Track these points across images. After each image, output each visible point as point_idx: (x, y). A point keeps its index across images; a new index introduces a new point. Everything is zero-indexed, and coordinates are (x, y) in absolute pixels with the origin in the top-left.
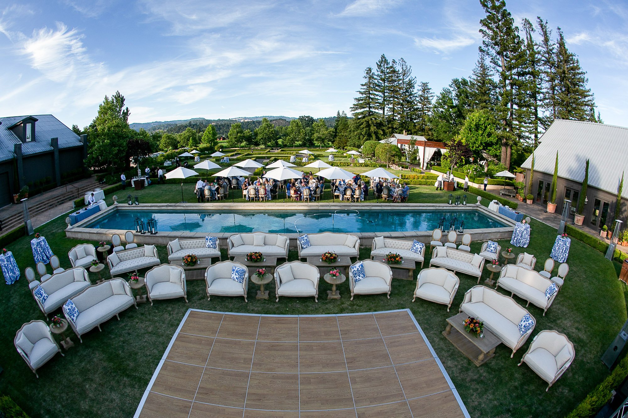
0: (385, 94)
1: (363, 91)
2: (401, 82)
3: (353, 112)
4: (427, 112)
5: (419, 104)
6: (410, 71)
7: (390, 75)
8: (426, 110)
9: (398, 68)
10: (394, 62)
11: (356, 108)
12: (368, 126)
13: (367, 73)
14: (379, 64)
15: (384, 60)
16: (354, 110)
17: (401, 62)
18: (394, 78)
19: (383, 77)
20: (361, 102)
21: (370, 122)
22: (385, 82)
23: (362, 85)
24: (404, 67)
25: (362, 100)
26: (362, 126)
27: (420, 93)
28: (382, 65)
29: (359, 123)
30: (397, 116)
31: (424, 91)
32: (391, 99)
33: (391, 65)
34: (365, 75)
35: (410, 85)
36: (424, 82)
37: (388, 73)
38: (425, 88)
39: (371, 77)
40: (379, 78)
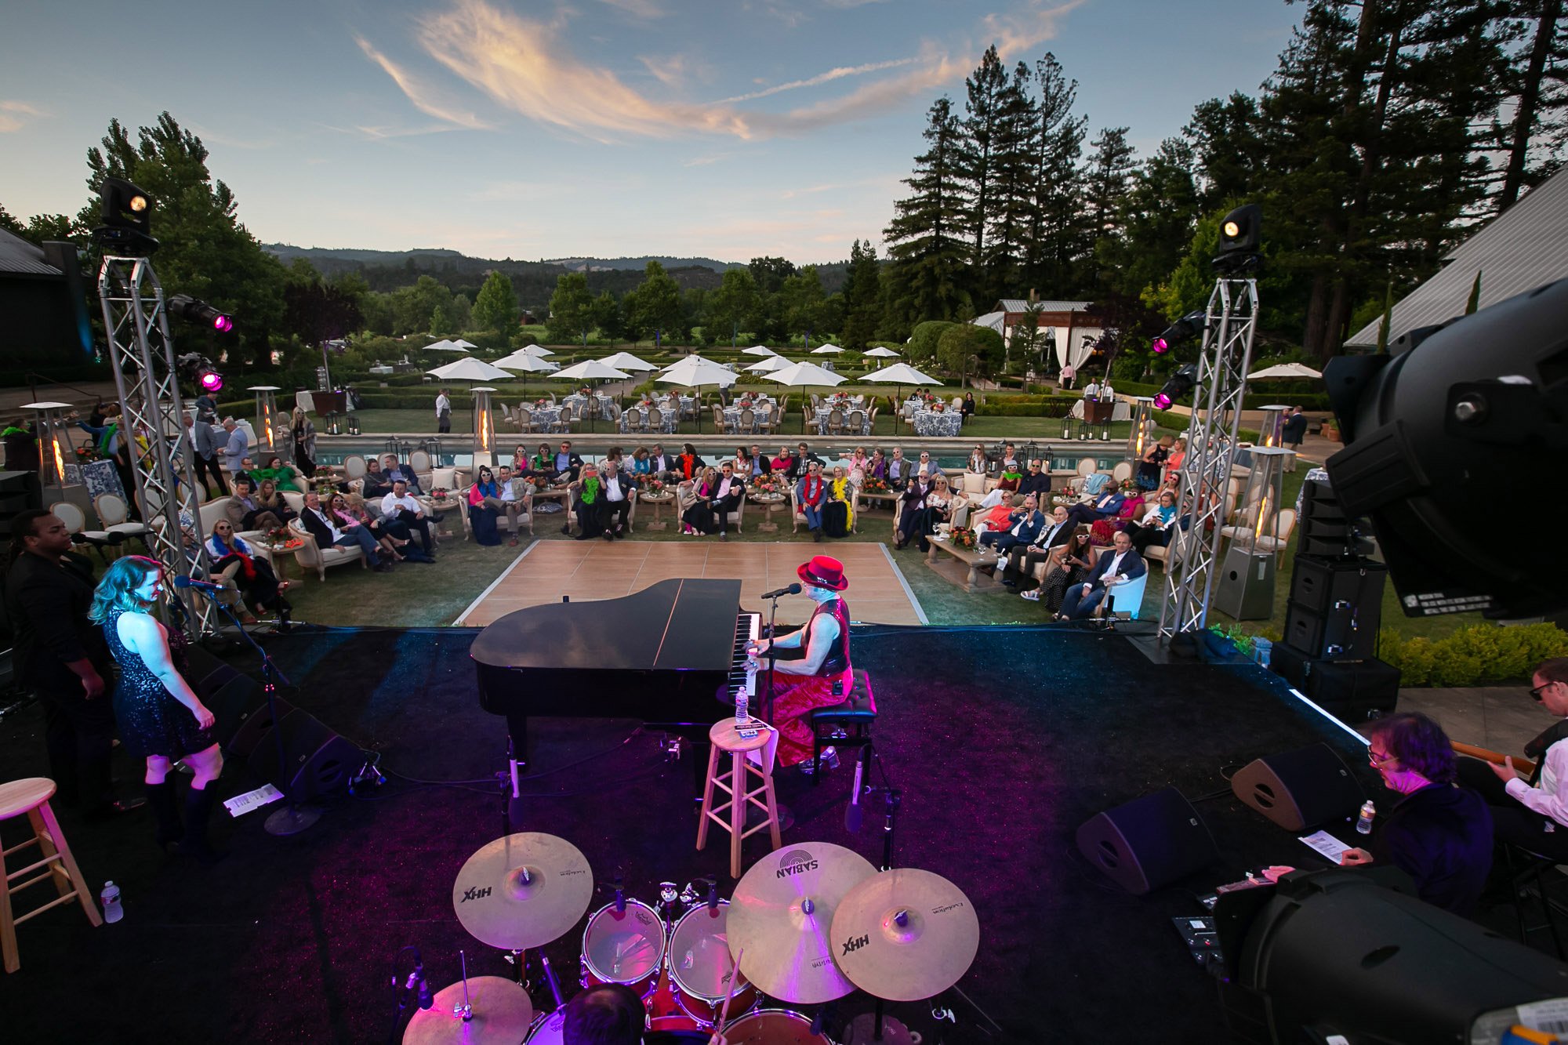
0: (987, 183)
1: (920, 177)
2: (1037, 138)
3: (892, 244)
4: (1110, 226)
5: (1089, 205)
6: (1071, 96)
7: (1005, 118)
8: (1108, 222)
9: (1034, 92)
10: (1022, 71)
11: (902, 231)
12: (933, 280)
13: (936, 120)
14: (976, 83)
15: (992, 69)
16: (894, 239)
17: (1044, 68)
18: (1018, 129)
19: (983, 127)
20: (913, 213)
21: (937, 271)
22: (987, 146)
23: (920, 160)
24: (1052, 85)
25: (917, 206)
26: (914, 284)
27: (1095, 168)
28: (985, 85)
29: (906, 273)
30: (1017, 248)
31: (1107, 160)
32: (1003, 197)
33: (1010, 83)
34: (929, 125)
35: (1068, 143)
36: (1113, 128)
37: (1001, 113)
38: (1114, 147)
39: (947, 133)
40: (971, 133)
